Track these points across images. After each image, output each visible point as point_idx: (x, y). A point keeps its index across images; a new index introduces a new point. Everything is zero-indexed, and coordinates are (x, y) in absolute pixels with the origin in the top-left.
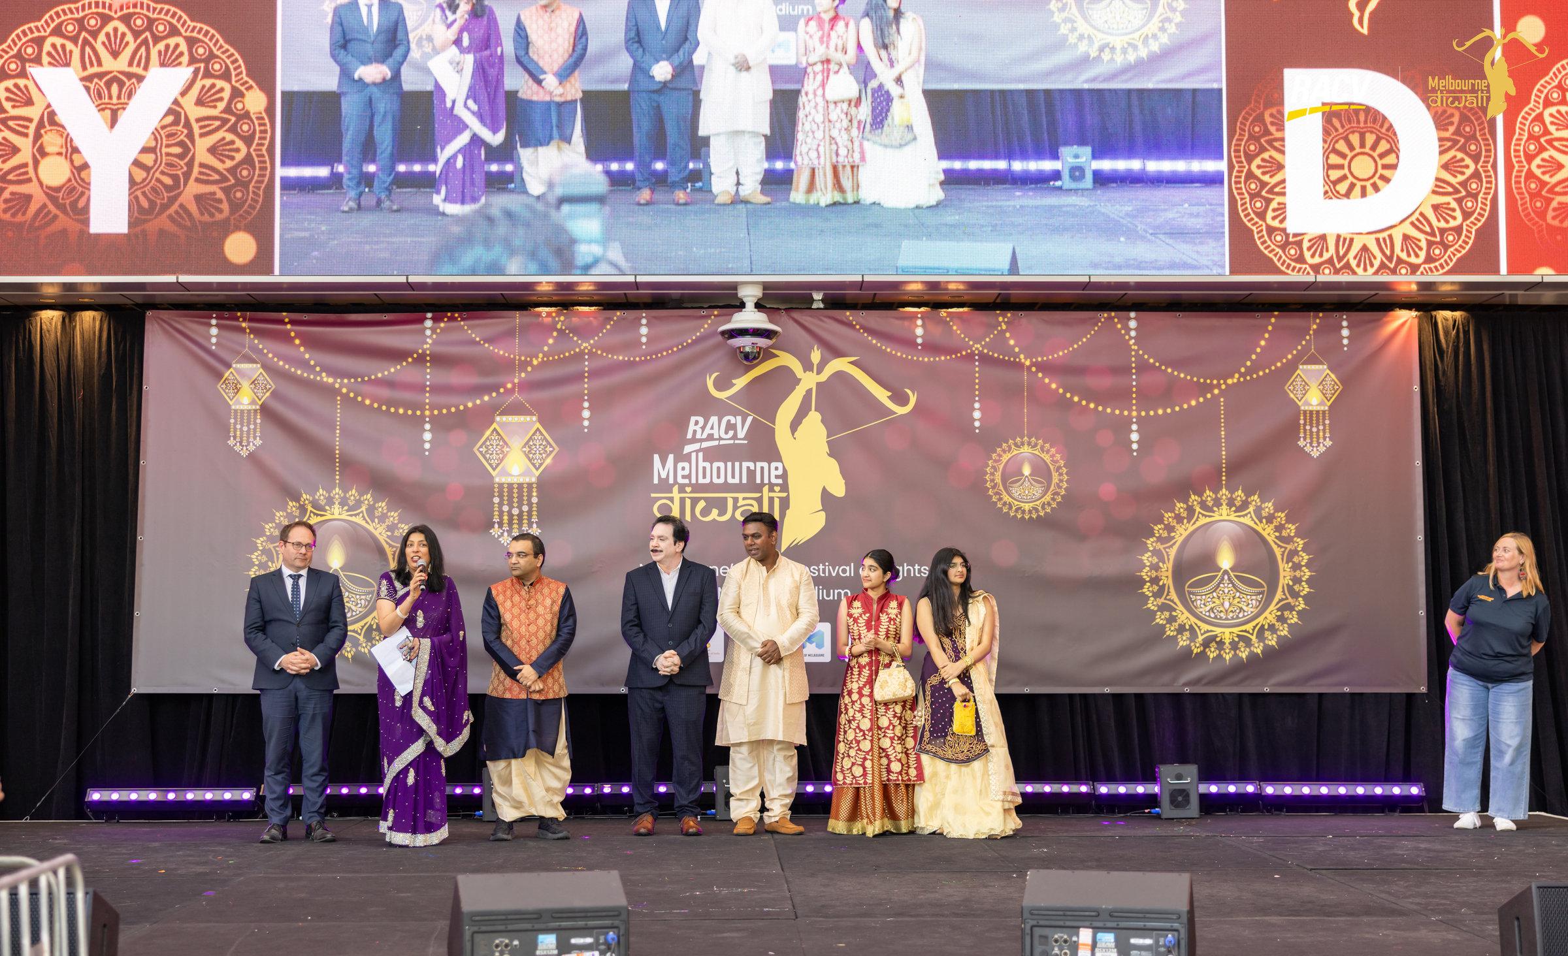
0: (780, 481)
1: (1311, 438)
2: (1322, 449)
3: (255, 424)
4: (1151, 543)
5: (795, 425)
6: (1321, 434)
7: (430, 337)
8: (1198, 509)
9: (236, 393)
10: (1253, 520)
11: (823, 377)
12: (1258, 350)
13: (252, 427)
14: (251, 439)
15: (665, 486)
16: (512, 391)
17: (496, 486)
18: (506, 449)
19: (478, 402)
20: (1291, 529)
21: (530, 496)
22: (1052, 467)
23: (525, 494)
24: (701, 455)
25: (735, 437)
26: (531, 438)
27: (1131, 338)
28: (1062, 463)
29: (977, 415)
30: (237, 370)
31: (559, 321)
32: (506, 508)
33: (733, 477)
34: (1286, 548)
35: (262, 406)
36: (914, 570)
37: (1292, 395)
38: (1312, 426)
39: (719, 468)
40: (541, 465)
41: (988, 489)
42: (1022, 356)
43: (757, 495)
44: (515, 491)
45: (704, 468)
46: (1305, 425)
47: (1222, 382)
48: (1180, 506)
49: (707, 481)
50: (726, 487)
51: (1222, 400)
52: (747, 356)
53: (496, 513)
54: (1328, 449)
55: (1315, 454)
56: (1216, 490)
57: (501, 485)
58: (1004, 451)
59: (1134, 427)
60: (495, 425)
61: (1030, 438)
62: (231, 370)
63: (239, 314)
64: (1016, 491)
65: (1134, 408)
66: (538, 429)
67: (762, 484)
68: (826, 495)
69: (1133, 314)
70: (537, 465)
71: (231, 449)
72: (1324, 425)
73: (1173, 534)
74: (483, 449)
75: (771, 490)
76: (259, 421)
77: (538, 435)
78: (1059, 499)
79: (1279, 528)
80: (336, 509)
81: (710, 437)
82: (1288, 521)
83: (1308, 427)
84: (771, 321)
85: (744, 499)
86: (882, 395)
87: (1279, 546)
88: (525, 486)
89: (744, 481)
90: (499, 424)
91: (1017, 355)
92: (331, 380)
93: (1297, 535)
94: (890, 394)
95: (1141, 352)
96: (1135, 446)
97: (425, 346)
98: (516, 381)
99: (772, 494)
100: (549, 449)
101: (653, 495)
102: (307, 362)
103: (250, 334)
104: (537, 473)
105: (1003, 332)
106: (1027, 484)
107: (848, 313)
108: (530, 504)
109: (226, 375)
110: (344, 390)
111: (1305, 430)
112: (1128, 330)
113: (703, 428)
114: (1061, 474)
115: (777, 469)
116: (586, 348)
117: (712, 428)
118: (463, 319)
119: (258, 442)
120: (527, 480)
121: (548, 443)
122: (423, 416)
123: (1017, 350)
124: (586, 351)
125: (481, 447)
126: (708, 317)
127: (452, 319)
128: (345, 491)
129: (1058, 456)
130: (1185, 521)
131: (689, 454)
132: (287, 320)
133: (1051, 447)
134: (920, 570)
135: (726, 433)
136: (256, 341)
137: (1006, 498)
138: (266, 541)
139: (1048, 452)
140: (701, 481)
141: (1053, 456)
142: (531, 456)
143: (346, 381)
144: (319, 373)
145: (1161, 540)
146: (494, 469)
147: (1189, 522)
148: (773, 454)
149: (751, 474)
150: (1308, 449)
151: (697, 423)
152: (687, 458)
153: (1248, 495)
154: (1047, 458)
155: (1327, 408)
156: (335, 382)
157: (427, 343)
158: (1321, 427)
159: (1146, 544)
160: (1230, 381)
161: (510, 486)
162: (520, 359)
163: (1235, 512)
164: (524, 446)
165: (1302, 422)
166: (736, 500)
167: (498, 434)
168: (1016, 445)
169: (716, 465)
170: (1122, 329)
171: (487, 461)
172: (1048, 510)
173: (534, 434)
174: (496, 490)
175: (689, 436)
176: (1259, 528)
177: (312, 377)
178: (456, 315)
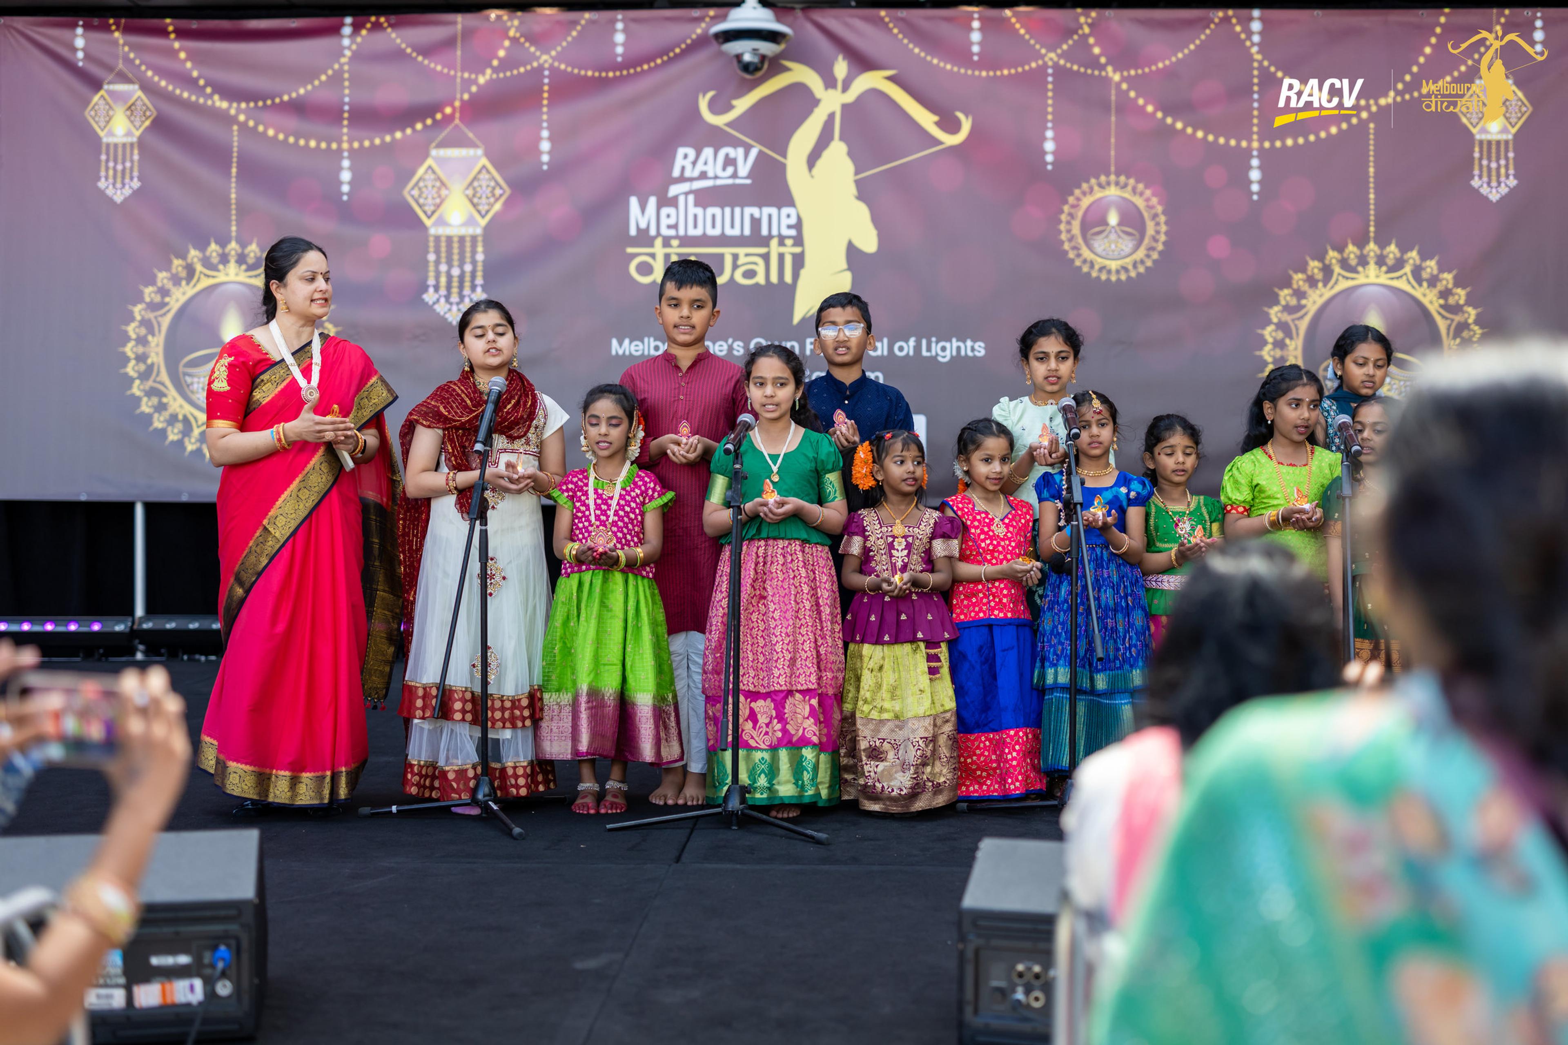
0: (793, 232)
1: (1489, 176)
2: (1504, 190)
3: (132, 161)
4: (1275, 313)
5: (812, 160)
6: (1503, 171)
7: (349, 48)
8: (1337, 269)
9: (108, 122)
10: (1409, 282)
11: (850, 96)
12: (1422, 60)
13: (128, 164)
14: (127, 180)
15: (644, 238)
16: (451, 118)
17: (431, 239)
18: (444, 192)
19: (409, 131)
20: (1461, 295)
21: (474, 252)
22: (1146, 215)
23: (468, 249)
24: (691, 198)
25: (735, 175)
26: (475, 178)
27: (1253, 44)
28: (1159, 209)
29: (1049, 146)
30: (111, 93)
31: (512, 26)
32: (443, 268)
33: (732, 226)
34: (1452, 320)
35: (141, 140)
36: (966, 347)
37: (1464, 120)
38: (1490, 160)
39: (714, 216)
40: (487, 212)
41: (1062, 242)
42: (1110, 69)
43: (763, 250)
44: (456, 245)
45: (695, 216)
46: (1481, 159)
47: (1372, 102)
48: (1314, 265)
49: (699, 232)
50: (724, 240)
51: (1372, 125)
52: (747, 68)
53: (432, 274)
54: (1512, 191)
55: (1494, 197)
56: (1361, 243)
57: (437, 239)
58: (1084, 194)
59: (1255, 162)
60: (429, 162)
61: (1118, 175)
62: (102, 92)
63: (111, 21)
64: (1099, 244)
65: (1255, 137)
66: (484, 167)
67: (770, 237)
68: (851, 249)
69: (1256, 13)
70: (483, 212)
71: (102, 193)
72: (1507, 159)
73: (1304, 302)
74: (416, 192)
75: (781, 243)
76: (136, 157)
77: (484, 176)
78: (1155, 256)
79: (1445, 294)
80: (232, 267)
81: (703, 176)
82: (1457, 284)
83: (1485, 162)
84: (779, 20)
85: (747, 255)
86: (926, 119)
87: (1443, 317)
88: (468, 239)
89: (747, 232)
90: (437, 160)
91: (1103, 67)
92: (224, 105)
93: (1468, 303)
94: (936, 118)
95: (1266, 63)
96: (1255, 188)
97: (343, 60)
98: (457, 104)
99: (782, 250)
100: (498, 192)
101: (630, 250)
102: (195, 81)
103: (124, 45)
104: (483, 222)
105: (1085, 37)
106: (1113, 236)
107: (883, 13)
108: (474, 263)
109: (96, 98)
110: (242, 118)
111: (1481, 166)
112: (1250, 34)
113: (694, 163)
114: (1158, 224)
115: (788, 216)
116: (546, 61)
117: (706, 163)
118: (391, 25)
119: (136, 184)
120: (470, 231)
121: (497, 184)
122: (340, 150)
123: (1103, 60)
124: (547, 65)
125: (413, 188)
126: (700, 19)
127: (377, 26)
128: (243, 244)
129: (1154, 200)
130: (1320, 285)
131: (675, 198)
132: (171, 28)
133: (1146, 187)
134: (973, 349)
135: (724, 169)
136: (132, 55)
137: (1086, 253)
138: (145, 310)
139: (1141, 194)
140: (692, 232)
141: (1148, 200)
142: (475, 200)
143: (243, 105)
144: (211, 96)
145: (1288, 309)
146: (429, 217)
147: (1325, 285)
148: (783, 198)
149: (756, 223)
150: (1484, 190)
151: (686, 156)
152: (673, 202)
153: (1404, 248)
154: (1140, 202)
155: (1510, 137)
156: (230, 107)
157: (344, 56)
158: (1503, 162)
159: (1268, 314)
160: (1383, 102)
161: (449, 239)
162: (462, 78)
163: (1387, 272)
164: (467, 188)
165: (1477, 155)
166: (735, 257)
167: (434, 172)
168: (1101, 186)
169: (711, 211)
170: (1242, 31)
171: (420, 206)
172: (1141, 269)
173: (480, 172)
174: (431, 244)
175: (676, 173)
176: (1418, 293)
177: (201, 100)
178: (382, 19)
